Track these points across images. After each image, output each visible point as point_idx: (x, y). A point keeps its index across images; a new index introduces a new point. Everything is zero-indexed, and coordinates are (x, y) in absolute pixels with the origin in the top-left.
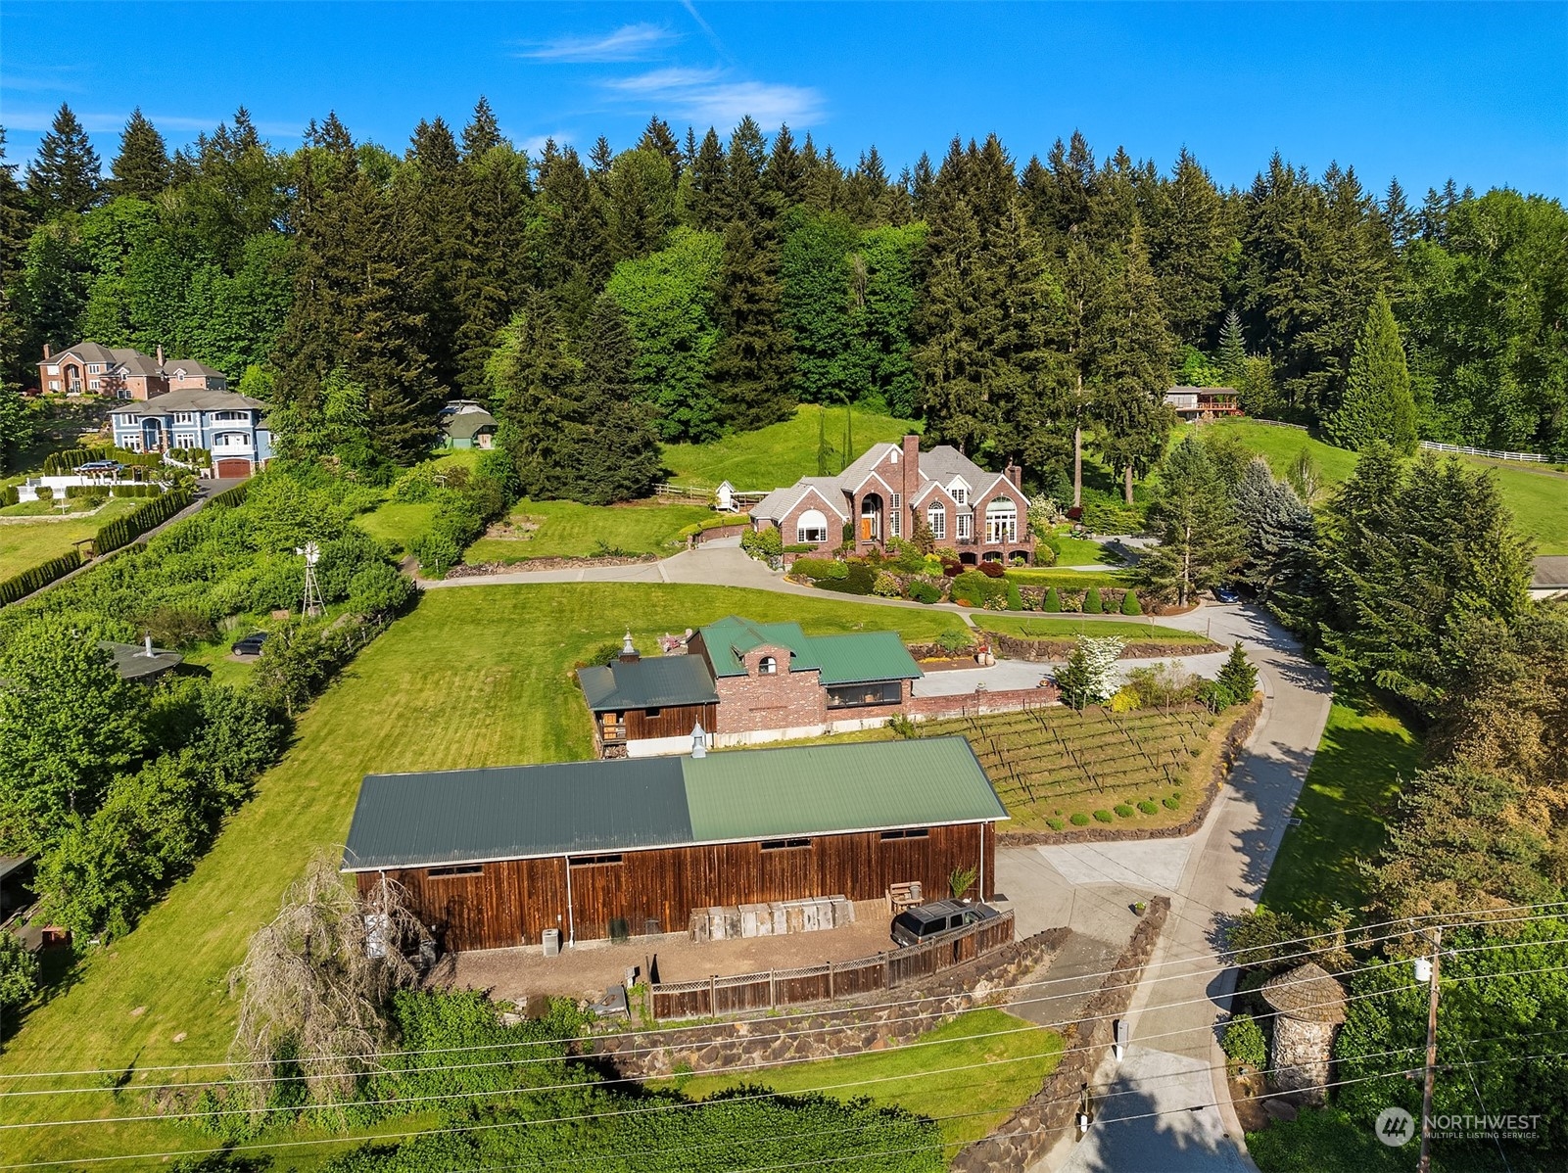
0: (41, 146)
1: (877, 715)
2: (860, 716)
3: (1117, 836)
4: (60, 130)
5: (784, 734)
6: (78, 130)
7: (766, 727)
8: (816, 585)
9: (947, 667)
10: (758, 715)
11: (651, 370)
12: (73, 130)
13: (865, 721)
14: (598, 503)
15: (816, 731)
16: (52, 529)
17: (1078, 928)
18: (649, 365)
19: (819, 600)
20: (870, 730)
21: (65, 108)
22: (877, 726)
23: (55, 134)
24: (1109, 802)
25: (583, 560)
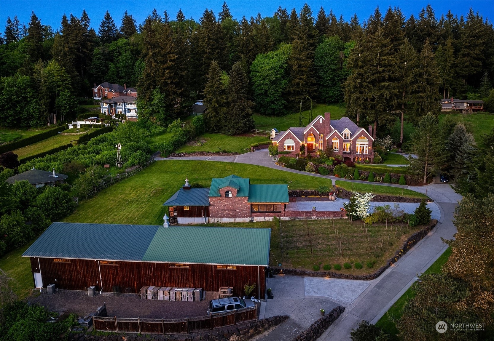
0: (101, 24)
1: (271, 216)
2: (264, 216)
3: (339, 277)
4: (106, 19)
5: (235, 220)
6: (111, 18)
7: (228, 217)
8: (285, 166)
9: (317, 199)
10: (225, 212)
11: (262, 91)
12: (109, 18)
13: (266, 218)
14: (230, 135)
15: (248, 220)
16: (73, 137)
17: (293, 317)
18: (262, 89)
19: (283, 171)
20: (268, 221)
21: (107, 12)
22: (271, 220)
23: (104, 20)
24: (344, 261)
25: (213, 153)
